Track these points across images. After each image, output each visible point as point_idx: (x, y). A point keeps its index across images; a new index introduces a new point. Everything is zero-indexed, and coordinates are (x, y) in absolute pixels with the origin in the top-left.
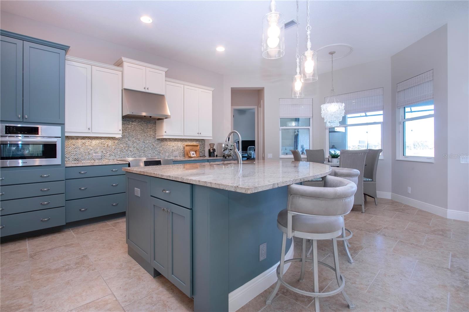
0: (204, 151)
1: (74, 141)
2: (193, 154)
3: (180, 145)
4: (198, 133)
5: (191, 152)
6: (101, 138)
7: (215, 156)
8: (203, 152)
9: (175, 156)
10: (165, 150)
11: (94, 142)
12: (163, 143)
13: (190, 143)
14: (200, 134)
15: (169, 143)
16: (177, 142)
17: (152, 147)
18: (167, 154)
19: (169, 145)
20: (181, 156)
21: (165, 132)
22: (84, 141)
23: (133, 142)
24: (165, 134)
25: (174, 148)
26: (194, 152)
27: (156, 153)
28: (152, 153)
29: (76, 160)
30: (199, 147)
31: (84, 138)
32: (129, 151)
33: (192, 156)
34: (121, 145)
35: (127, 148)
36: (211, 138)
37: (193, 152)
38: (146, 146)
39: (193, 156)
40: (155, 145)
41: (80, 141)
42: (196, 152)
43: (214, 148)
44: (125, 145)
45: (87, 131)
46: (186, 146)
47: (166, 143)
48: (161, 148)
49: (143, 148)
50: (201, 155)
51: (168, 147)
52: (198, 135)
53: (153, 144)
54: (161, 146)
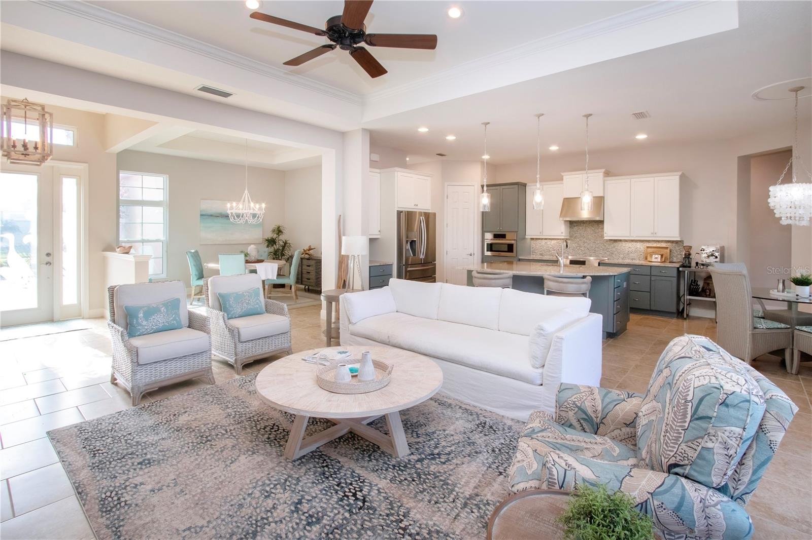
0: (681, 255)
1: (540, 241)
2: (656, 258)
3: (639, 245)
5: (654, 256)
6: (558, 239)
8: (678, 256)
9: (632, 259)
11: (553, 242)
12: (616, 244)
13: (656, 244)
15: (624, 244)
16: (635, 243)
18: (622, 256)
19: (624, 245)
20: (641, 259)
22: (546, 241)
23: (584, 242)
24: (609, 235)
25: (630, 250)
26: (659, 256)
27: (608, 253)
29: (541, 255)
30: (669, 249)
31: (546, 239)
32: (580, 251)
33: (653, 261)
34: (573, 245)
35: (578, 248)
36: (679, 239)
37: (656, 256)
38: (597, 246)
39: (656, 260)
40: (607, 246)
41: (544, 241)
42: (662, 256)
44: (577, 245)
45: (539, 234)
46: (648, 247)
47: (620, 244)
48: (614, 249)
49: (593, 248)
50: (674, 261)
51: (623, 248)
52: (653, 235)
53: (605, 244)
54: (614, 247)
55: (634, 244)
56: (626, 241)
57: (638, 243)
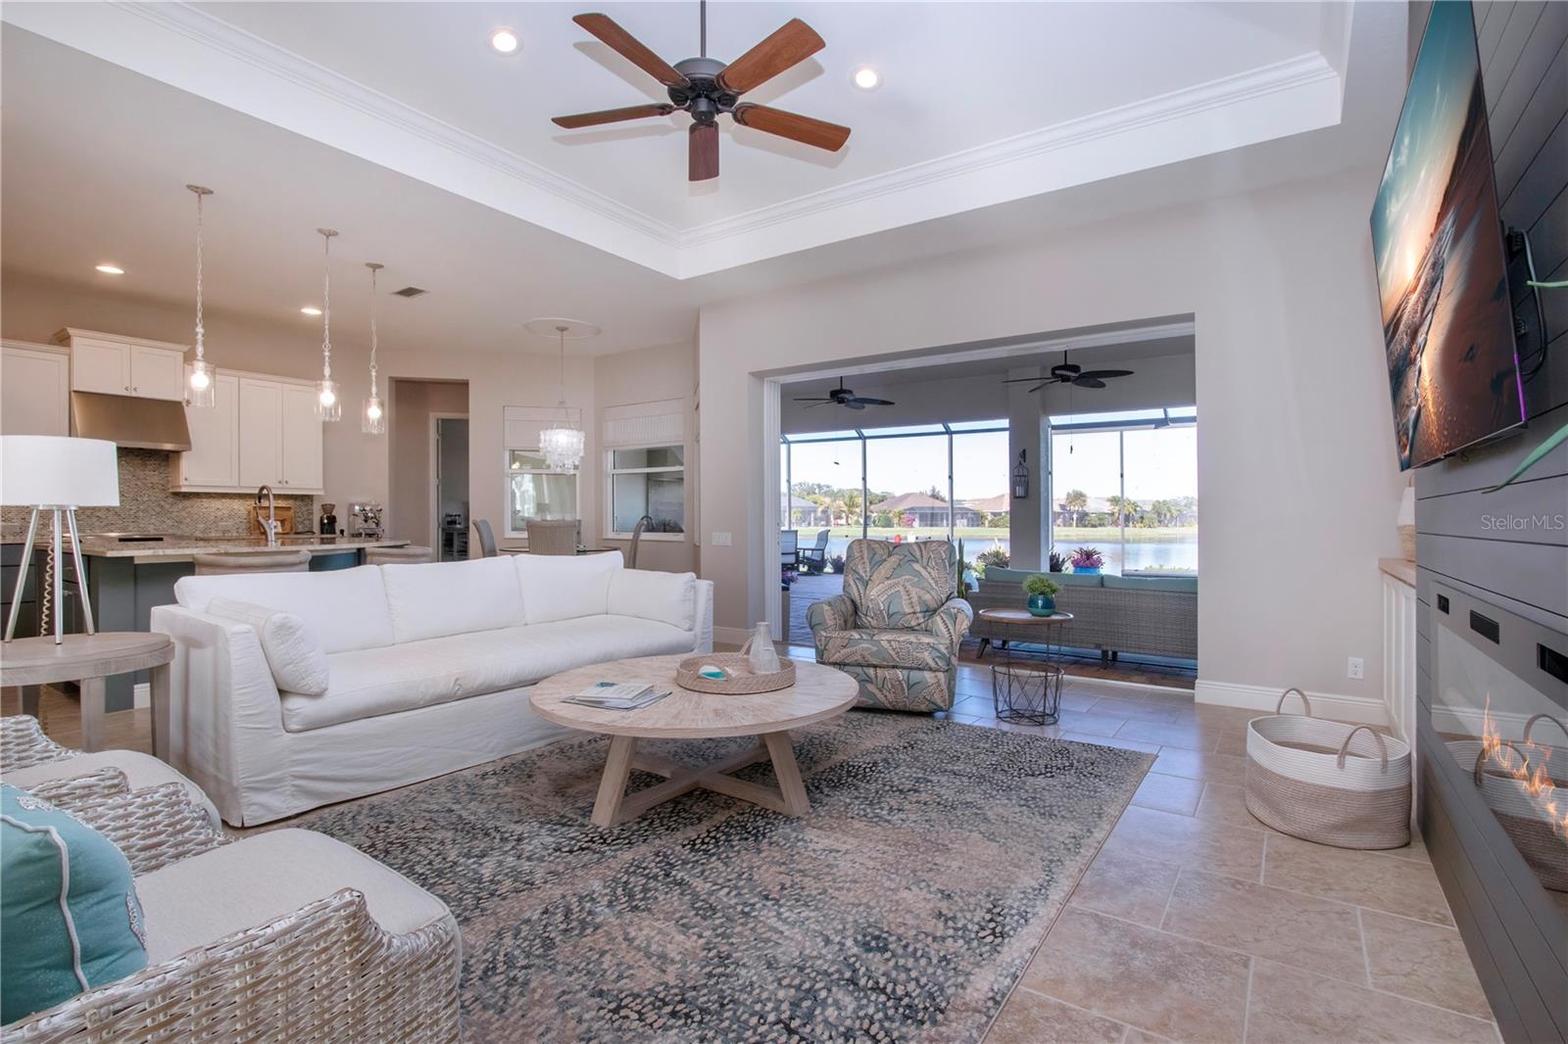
0: (311, 520)
3: (236, 504)
4: (280, 482)
7: (338, 531)
8: (307, 522)
10: (196, 517)
12: (187, 503)
14: (287, 482)
15: (206, 502)
16: (231, 500)
17: (158, 509)
18: (202, 526)
19: (206, 505)
20: (240, 530)
21: (186, 479)
24: (186, 483)
25: (220, 513)
26: (279, 523)
28: (158, 524)
30: (292, 511)
32: (95, 519)
36: (321, 493)
38: (143, 508)
40: (167, 507)
43: (333, 514)
46: (258, 508)
47: (197, 502)
48: (184, 514)
49: (132, 512)
50: (300, 530)
51: (204, 510)
52: (281, 486)
53: (162, 503)
54: (184, 508)
55: (227, 502)
56: (209, 495)
57: (236, 501)
